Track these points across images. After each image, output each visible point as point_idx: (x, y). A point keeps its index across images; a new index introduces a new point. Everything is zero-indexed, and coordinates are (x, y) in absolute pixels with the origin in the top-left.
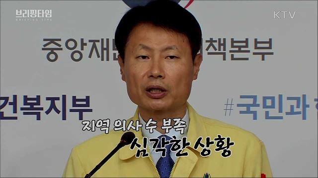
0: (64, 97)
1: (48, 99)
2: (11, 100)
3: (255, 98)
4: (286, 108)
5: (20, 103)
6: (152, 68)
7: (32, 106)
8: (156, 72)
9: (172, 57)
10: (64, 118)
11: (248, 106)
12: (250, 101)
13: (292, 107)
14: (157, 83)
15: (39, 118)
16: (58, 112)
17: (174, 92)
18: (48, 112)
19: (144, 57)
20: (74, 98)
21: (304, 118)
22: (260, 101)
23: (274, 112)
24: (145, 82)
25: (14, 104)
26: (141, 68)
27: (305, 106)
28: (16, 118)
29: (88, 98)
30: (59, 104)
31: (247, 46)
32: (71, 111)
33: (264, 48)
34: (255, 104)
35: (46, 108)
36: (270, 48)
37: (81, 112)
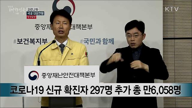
0: (40, 39)
1: (36, 39)
2: (27, 40)
3: (88, 39)
4: (96, 42)
5: (29, 40)
6: (60, 26)
7: (32, 41)
8: (61, 27)
9: (65, 24)
10: (40, 44)
11: (86, 41)
12: (87, 40)
13: (97, 41)
14: (61, 30)
15: (34, 44)
16: (39, 43)
17: (65, 32)
18: (36, 43)
19: (58, 23)
20: (43, 39)
21: (100, 44)
22: (89, 40)
23: (92, 43)
24: (58, 29)
25: (28, 40)
26: (57, 26)
27: (100, 41)
28: (28, 44)
29: (46, 39)
30: (39, 41)
31: (86, 26)
32: (42, 42)
33: (90, 27)
34: (88, 41)
35: (36, 42)
36: (91, 27)
37: (45, 42)
